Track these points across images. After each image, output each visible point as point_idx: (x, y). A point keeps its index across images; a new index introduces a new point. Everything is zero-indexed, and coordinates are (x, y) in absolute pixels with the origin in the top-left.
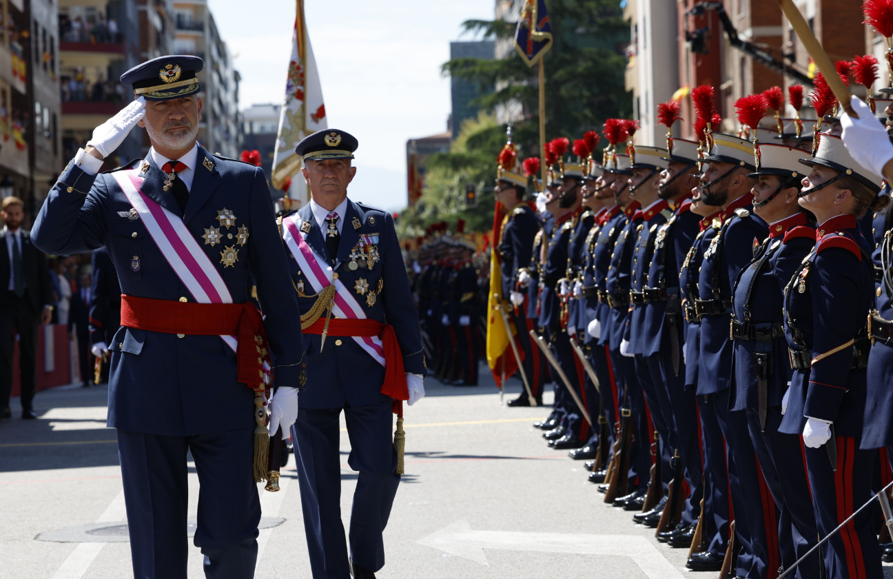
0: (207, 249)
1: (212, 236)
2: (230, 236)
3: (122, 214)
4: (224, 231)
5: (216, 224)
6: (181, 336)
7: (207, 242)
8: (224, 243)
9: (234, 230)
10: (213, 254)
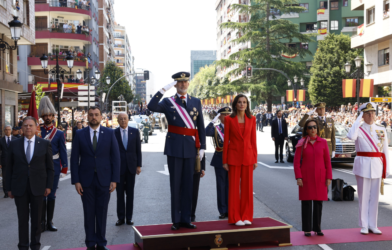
0: (191, 116)
1: (192, 113)
2: (195, 114)
3: (172, 107)
4: (194, 112)
5: (193, 111)
6: (184, 135)
7: (191, 114)
8: (194, 115)
9: (196, 112)
10: (192, 117)
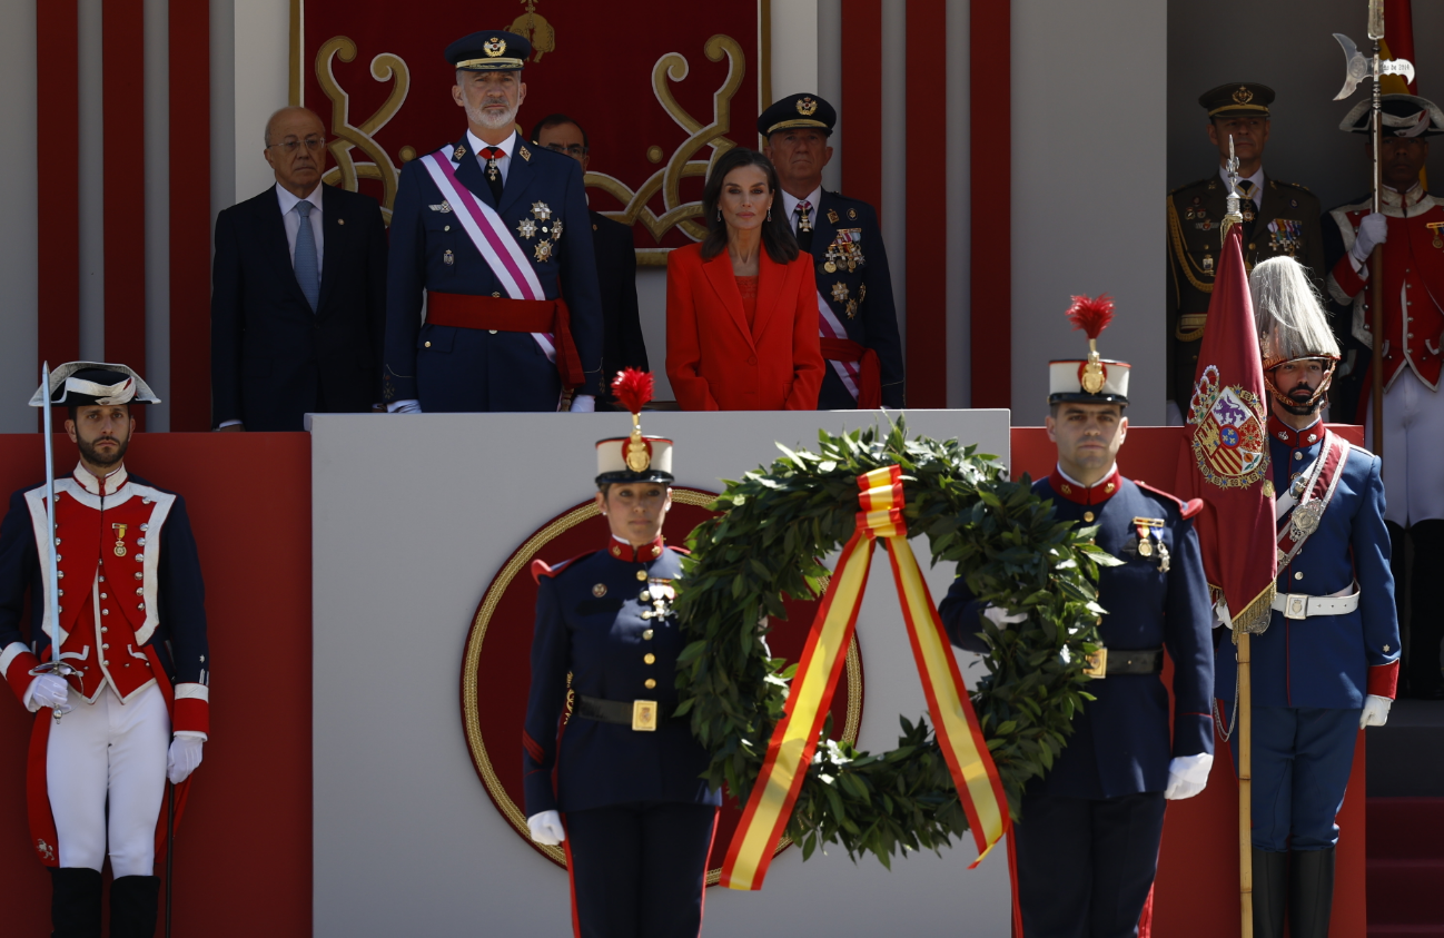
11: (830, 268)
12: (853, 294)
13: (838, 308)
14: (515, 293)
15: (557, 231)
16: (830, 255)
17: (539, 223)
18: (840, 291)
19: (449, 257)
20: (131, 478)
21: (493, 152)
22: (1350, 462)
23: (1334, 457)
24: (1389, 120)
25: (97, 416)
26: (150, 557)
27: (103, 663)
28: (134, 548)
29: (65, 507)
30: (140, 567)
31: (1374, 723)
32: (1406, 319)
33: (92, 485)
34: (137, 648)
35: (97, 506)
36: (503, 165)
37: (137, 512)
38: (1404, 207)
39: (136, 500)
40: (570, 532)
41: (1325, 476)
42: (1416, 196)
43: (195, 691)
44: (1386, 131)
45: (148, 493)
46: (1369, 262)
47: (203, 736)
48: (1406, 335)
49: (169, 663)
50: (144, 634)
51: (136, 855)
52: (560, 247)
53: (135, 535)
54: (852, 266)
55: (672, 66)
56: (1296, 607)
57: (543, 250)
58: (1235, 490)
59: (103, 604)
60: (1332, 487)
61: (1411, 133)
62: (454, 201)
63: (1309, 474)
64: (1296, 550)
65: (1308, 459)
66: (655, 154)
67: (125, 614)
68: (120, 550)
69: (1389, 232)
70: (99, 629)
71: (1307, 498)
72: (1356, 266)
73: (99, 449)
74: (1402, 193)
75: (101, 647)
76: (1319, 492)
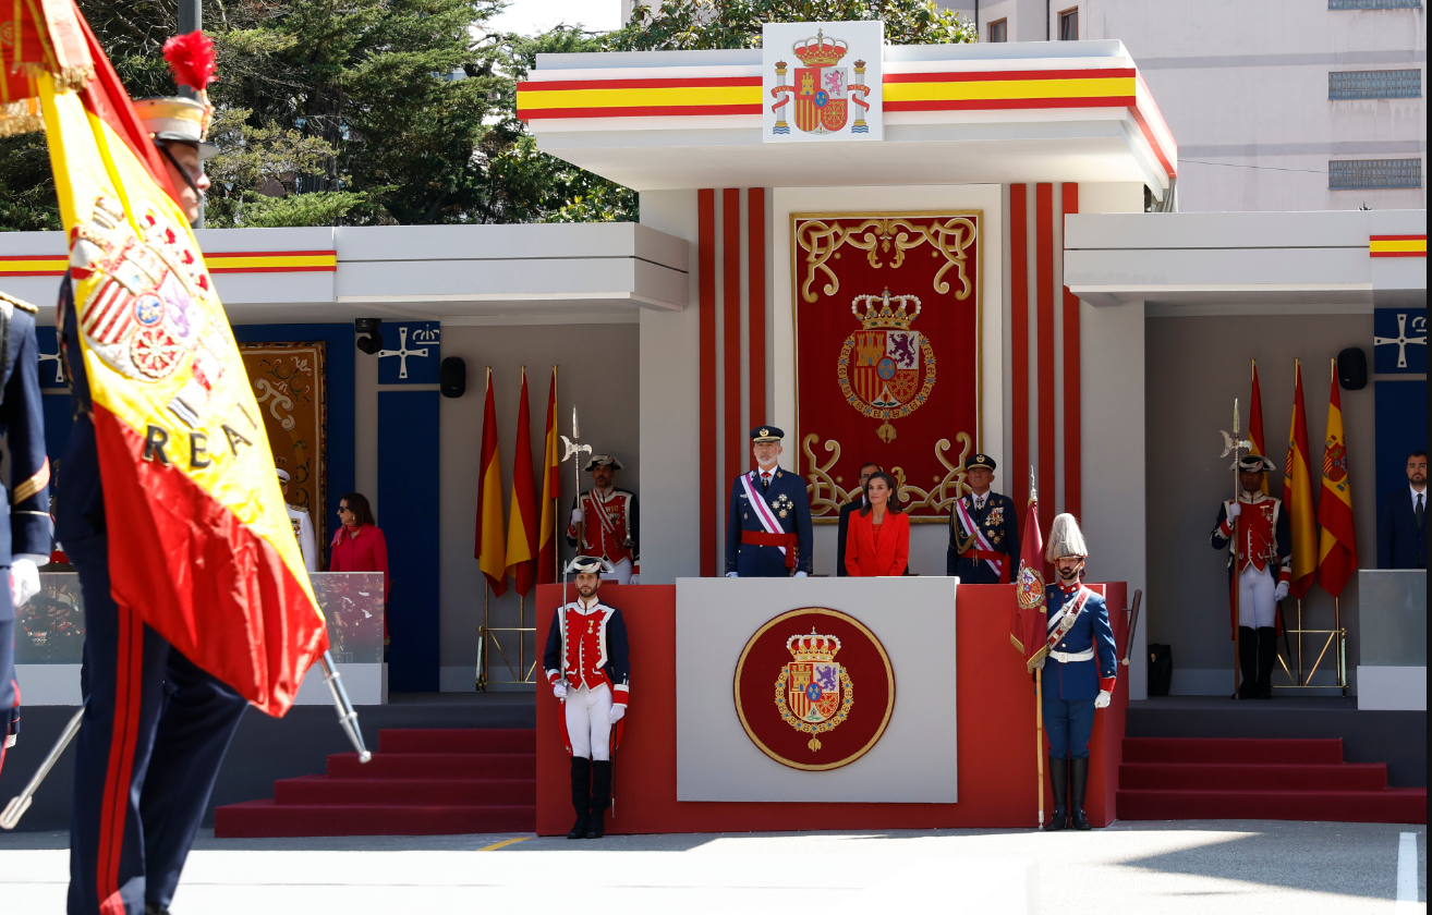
11: (988, 524)
12: (997, 534)
13: (990, 540)
14: (770, 531)
15: (790, 505)
16: (988, 518)
17: (781, 503)
18: (991, 533)
19: (746, 516)
20: (600, 602)
21: (766, 474)
22: (1090, 599)
23: (1083, 597)
24: (1243, 465)
25: (582, 577)
26: (602, 634)
27: (582, 676)
28: (596, 630)
29: (571, 615)
30: (598, 638)
31: (1101, 706)
32: (1249, 544)
33: (583, 606)
34: (596, 670)
35: (583, 614)
36: (770, 479)
37: (599, 615)
38: (1252, 500)
39: (599, 611)
40: (777, 625)
41: (1077, 605)
42: (1258, 496)
43: (623, 687)
44: (1241, 470)
45: (604, 608)
46: (1233, 523)
47: (626, 706)
48: (1250, 551)
49: (611, 675)
50: (600, 664)
51: (601, 753)
52: (792, 513)
53: (597, 625)
54: (997, 523)
55: (944, 444)
56: (1063, 658)
57: (783, 513)
58: (1028, 610)
59: (583, 652)
60: (1081, 609)
61: (1253, 470)
62: (749, 494)
63: (1070, 604)
64: (1063, 635)
65: (1071, 597)
66: (936, 479)
67: (592, 656)
68: (590, 631)
69: (1242, 512)
70: (581, 662)
71: (1069, 613)
72: (1229, 524)
73: (583, 591)
74: (1252, 494)
75: (582, 669)
76: (1075, 611)
